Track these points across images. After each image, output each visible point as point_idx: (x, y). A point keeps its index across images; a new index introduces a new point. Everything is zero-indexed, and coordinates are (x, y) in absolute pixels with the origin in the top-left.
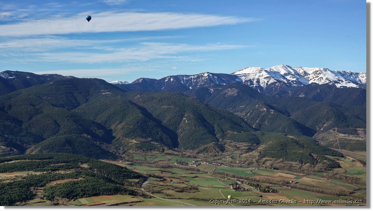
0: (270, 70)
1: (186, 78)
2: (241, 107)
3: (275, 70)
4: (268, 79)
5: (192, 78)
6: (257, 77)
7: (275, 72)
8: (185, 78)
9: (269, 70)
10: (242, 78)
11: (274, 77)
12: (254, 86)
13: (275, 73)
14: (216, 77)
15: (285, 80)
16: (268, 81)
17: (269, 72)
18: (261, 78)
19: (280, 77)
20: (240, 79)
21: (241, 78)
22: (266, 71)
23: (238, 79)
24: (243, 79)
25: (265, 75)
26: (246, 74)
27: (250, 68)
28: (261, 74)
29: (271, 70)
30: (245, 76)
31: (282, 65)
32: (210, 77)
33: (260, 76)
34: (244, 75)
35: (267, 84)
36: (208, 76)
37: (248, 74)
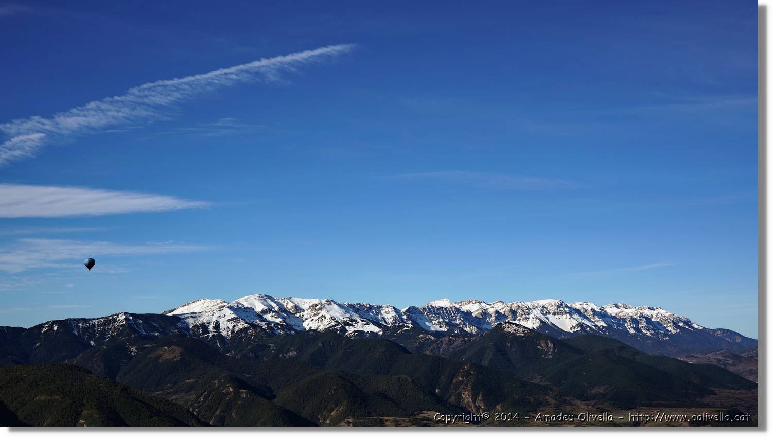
0: (238, 306)
1: (83, 324)
2: (187, 383)
3: (246, 305)
4: (235, 322)
5: (94, 323)
6: (214, 319)
7: (245, 308)
8: (81, 325)
9: (236, 305)
10: (188, 321)
11: (244, 317)
12: (211, 335)
13: (246, 310)
14: (141, 322)
15: (264, 323)
16: (234, 326)
17: (236, 310)
18: (221, 321)
19: (254, 318)
20: (185, 323)
21: (186, 320)
22: (231, 308)
23: (181, 323)
24: (191, 322)
25: (230, 314)
26: (195, 313)
27: (203, 301)
28: (222, 313)
29: (240, 306)
30: (194, 317)
31: (257, 295)
32: (130, 322)
33: (219, 317)
34: (193, 315)
35: (232, 331)
36: (126, 319)
37: (200, 313)
